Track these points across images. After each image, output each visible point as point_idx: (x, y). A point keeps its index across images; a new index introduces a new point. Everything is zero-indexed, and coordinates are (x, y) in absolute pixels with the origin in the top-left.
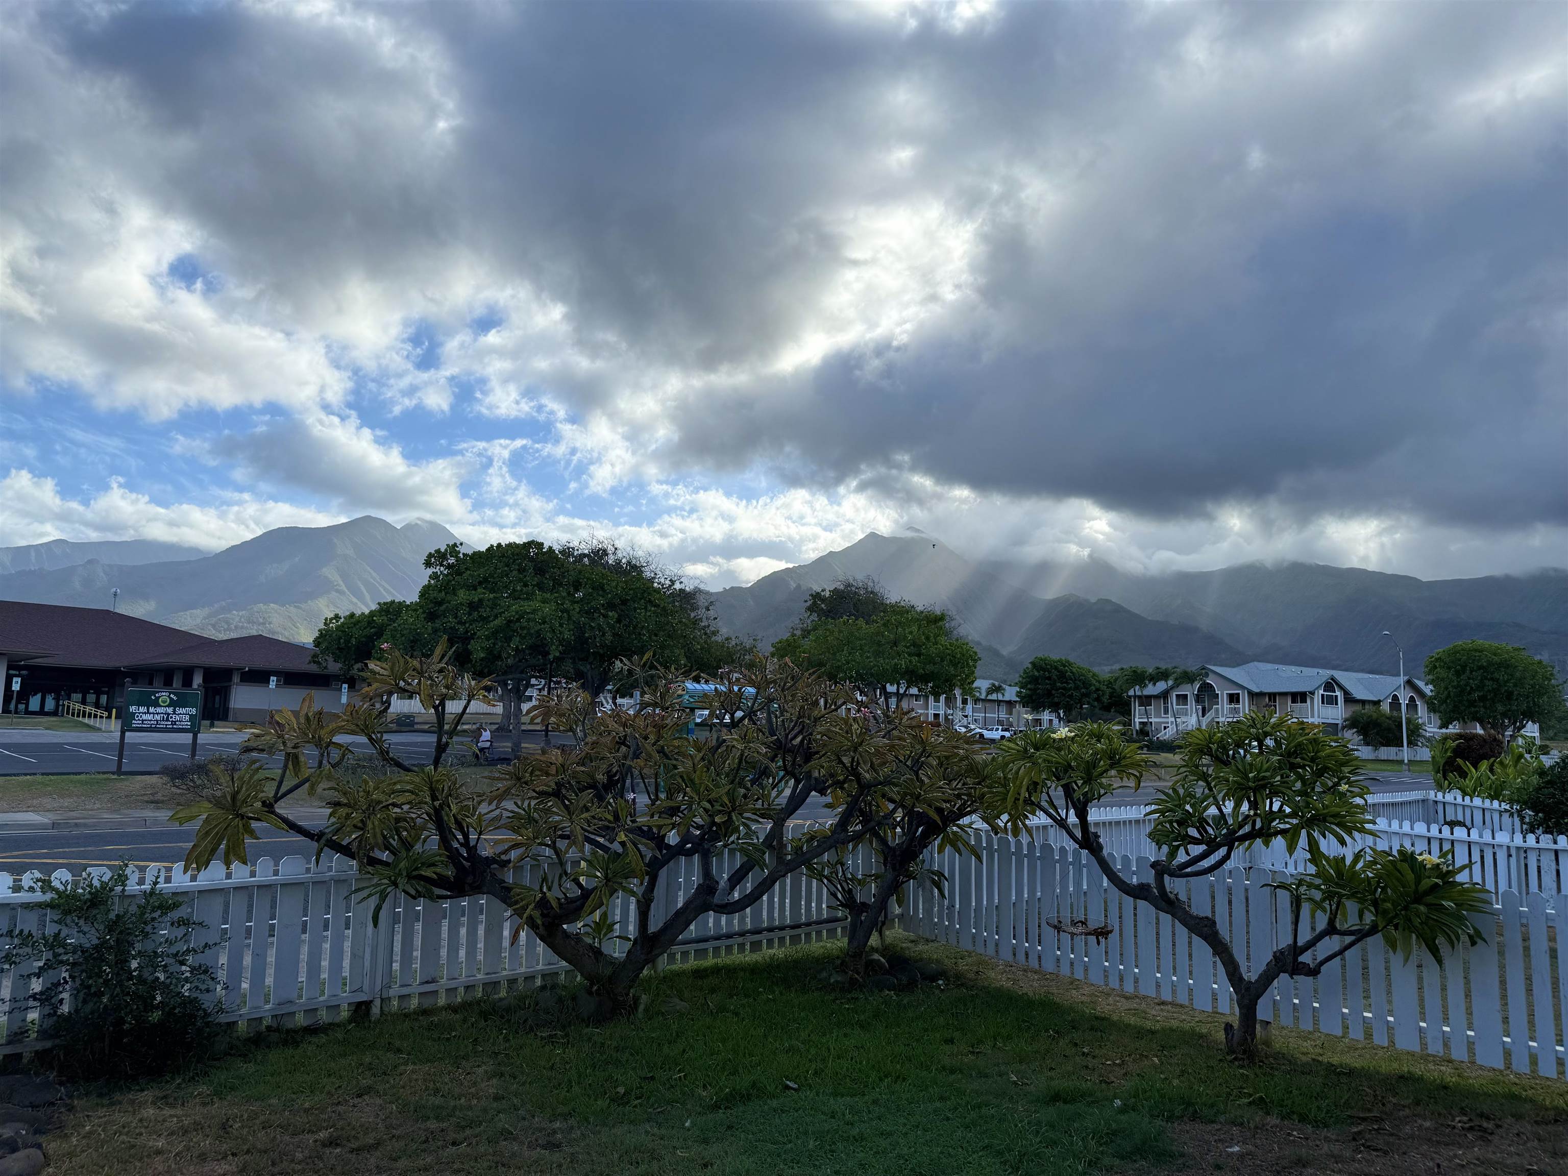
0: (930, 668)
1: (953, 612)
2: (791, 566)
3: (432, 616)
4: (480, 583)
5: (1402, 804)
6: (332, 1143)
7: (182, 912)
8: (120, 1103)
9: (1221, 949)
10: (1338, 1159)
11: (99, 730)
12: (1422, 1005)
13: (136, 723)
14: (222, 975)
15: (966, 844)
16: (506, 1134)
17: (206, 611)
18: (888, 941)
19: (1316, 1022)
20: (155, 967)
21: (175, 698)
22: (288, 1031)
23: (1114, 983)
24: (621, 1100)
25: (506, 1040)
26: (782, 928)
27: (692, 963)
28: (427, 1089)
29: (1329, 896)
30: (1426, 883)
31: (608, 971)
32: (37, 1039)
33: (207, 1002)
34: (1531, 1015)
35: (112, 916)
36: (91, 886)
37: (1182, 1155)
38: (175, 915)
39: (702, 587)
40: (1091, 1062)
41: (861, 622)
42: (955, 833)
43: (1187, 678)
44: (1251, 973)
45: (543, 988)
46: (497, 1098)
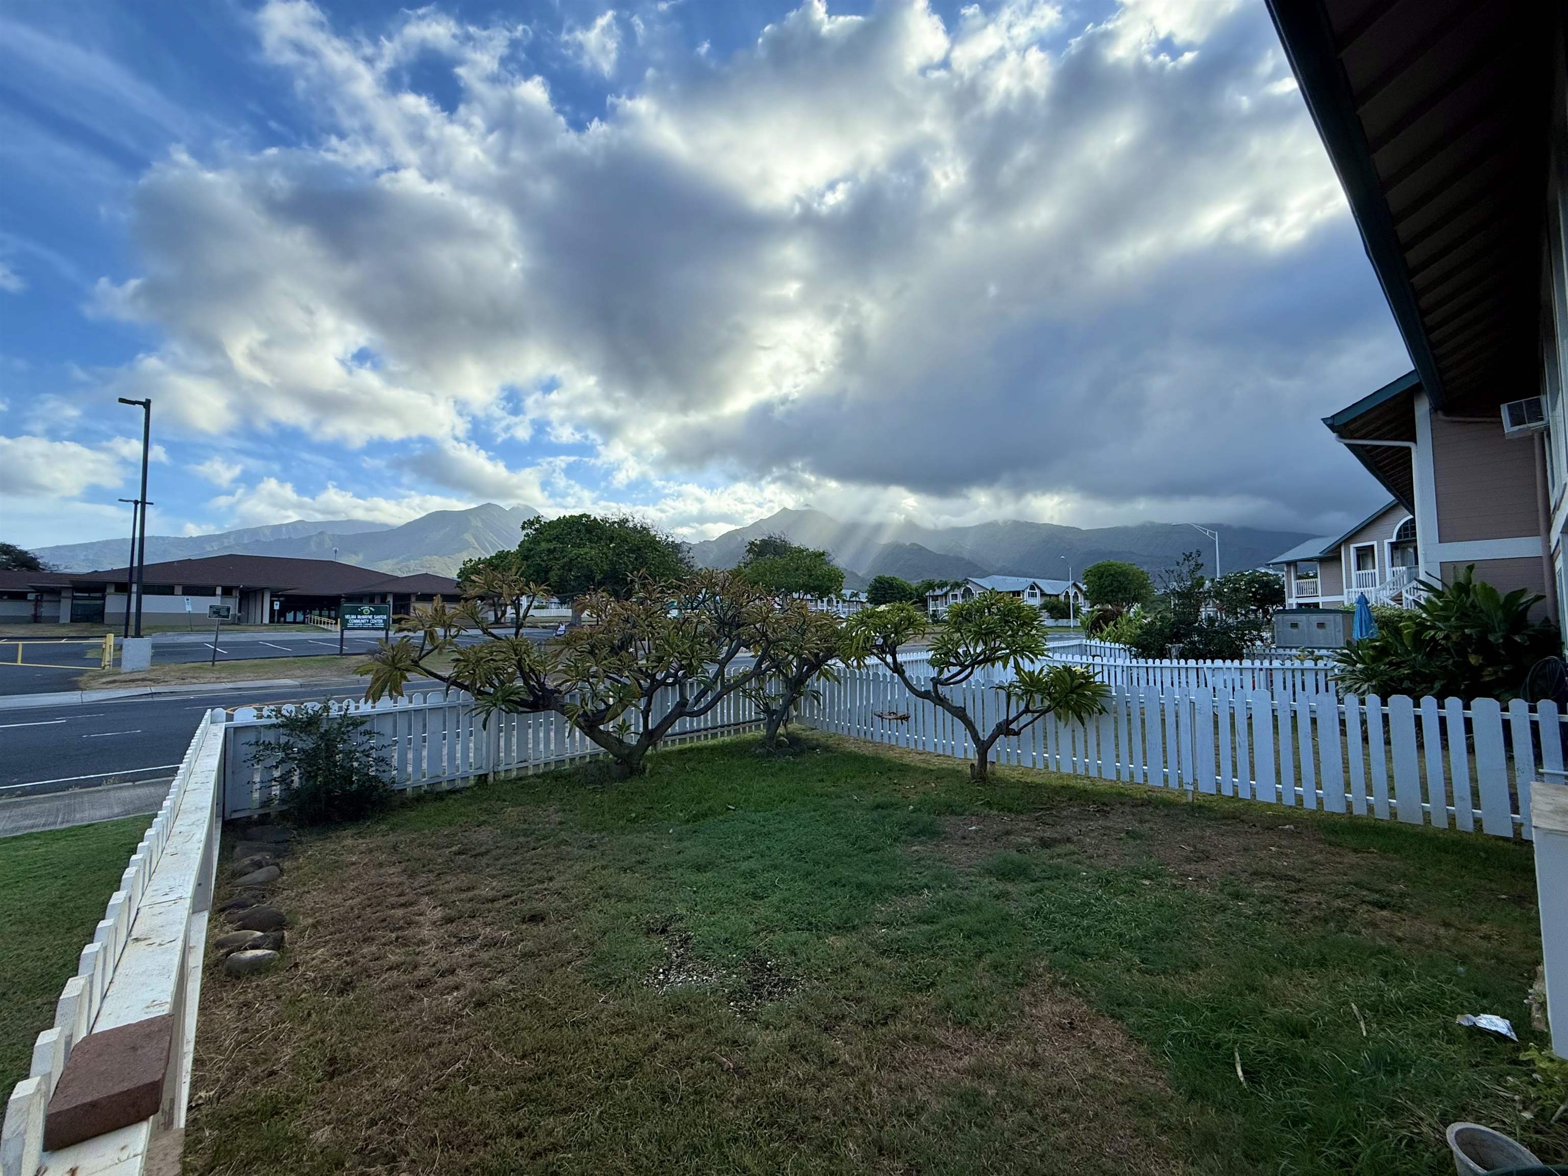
0: (817, 583)
1: (830, 551)
2: (738, 528)
3: (526, 558)
4: (554, 539)
5: (1068, 647)
6: (460, 853)
7: (367, 727)
8: (331, 837)
9: (970, 725)
10: (1028, 830)
11: (331, 631)
12: (1074, 749)
13: (349, 625)
14: (395, 762)
15: (832, 675)
16: (565, 842)
17: (395, 561)
18: (790, 730)
19: (1019, 761)
20: (351, 760)
21: (374, 610)
22: (438, 793)
23: (912, 746)
24: (634, 821)
25: (568, 791)
26: (729, 726)
27: (677, 746)
28: (520, 820)
29: (1026, 692)
30: (1077, 682)
31: (627, 752)
32: (279, 804)
33: (385, 778)
34: (1131, 752)
35: (322, 730)
36: (307, 713)
37: (945, 833)
38: (361, 729)
39: (685, 540)
40: (897, 787)
41: (777, 558)
42: (826, 669)
43: (957, 585)
44: (984, 736)
45: (590, 762)
46: (561, 823)
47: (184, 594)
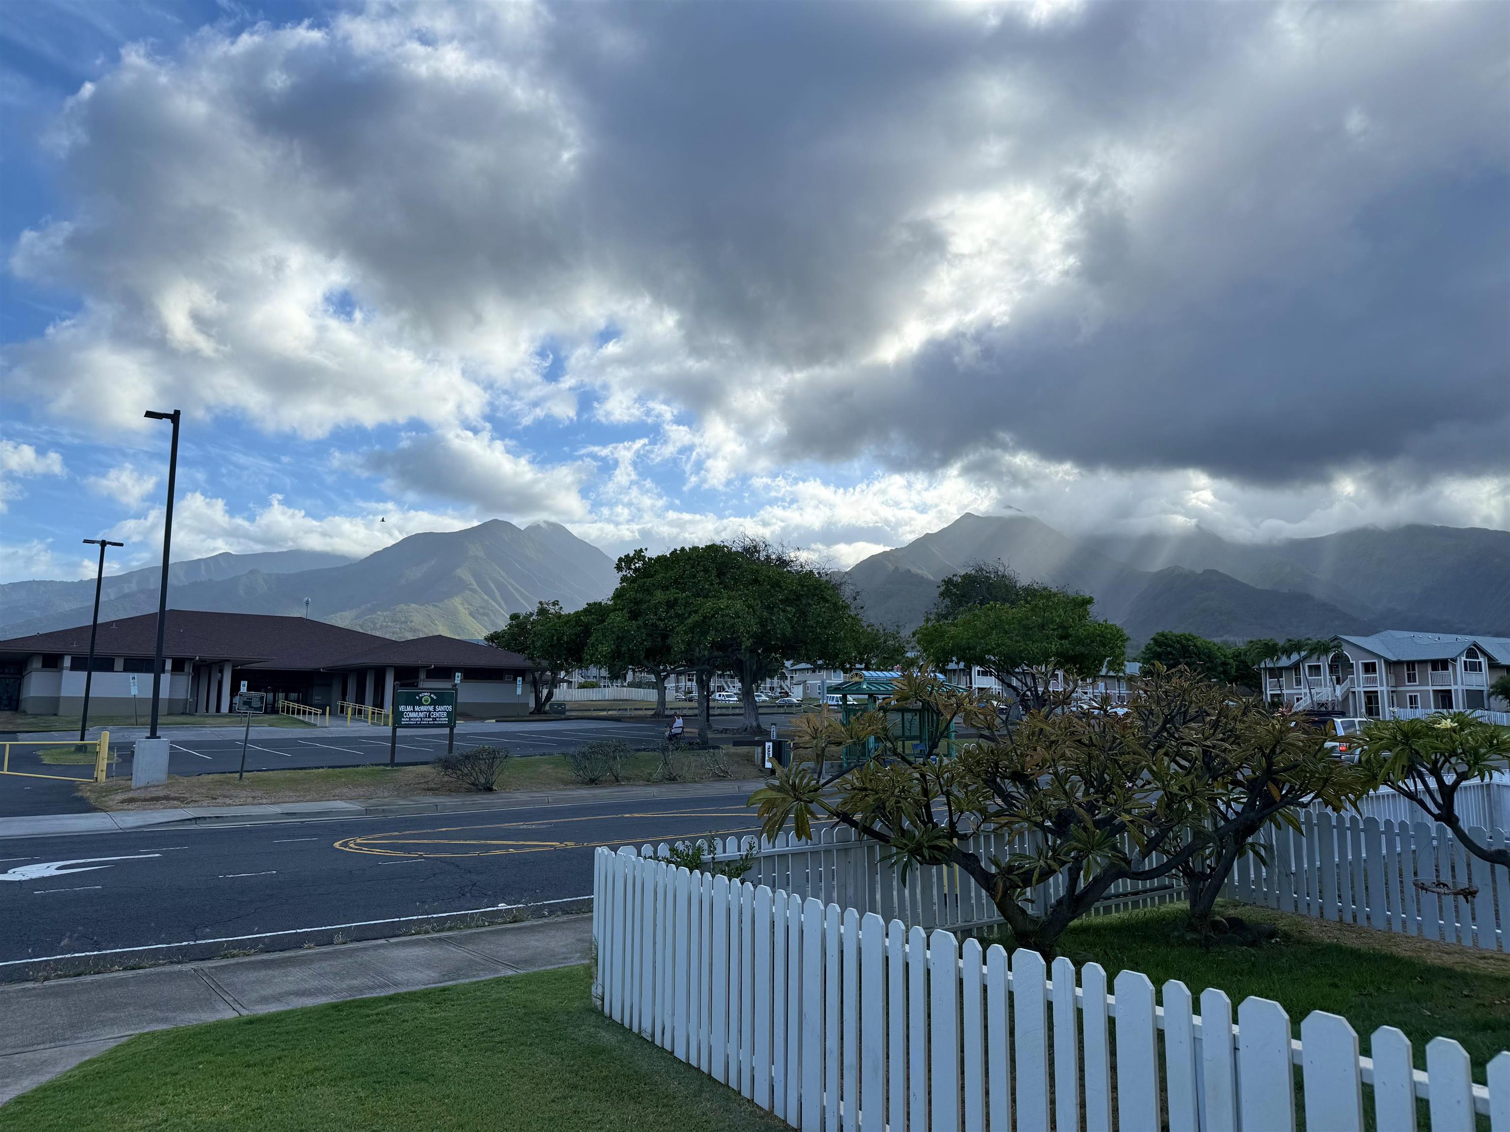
3: (629, 613)
4: (671, 584)
11: (315, 725)
13: (404, 721)
17: (354, 613)
21: (435, 698)
41: (1008, 606)
43: (1321, 649)
47: (126, 669)
